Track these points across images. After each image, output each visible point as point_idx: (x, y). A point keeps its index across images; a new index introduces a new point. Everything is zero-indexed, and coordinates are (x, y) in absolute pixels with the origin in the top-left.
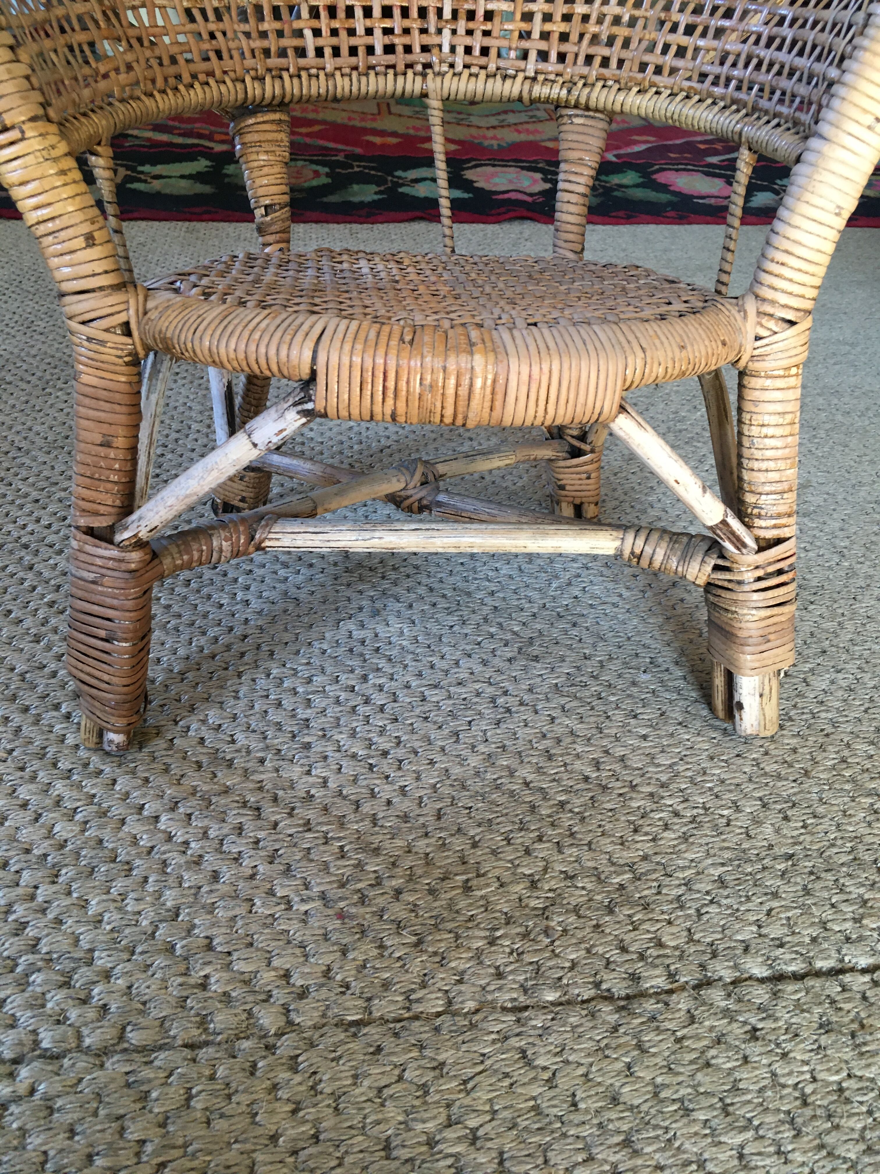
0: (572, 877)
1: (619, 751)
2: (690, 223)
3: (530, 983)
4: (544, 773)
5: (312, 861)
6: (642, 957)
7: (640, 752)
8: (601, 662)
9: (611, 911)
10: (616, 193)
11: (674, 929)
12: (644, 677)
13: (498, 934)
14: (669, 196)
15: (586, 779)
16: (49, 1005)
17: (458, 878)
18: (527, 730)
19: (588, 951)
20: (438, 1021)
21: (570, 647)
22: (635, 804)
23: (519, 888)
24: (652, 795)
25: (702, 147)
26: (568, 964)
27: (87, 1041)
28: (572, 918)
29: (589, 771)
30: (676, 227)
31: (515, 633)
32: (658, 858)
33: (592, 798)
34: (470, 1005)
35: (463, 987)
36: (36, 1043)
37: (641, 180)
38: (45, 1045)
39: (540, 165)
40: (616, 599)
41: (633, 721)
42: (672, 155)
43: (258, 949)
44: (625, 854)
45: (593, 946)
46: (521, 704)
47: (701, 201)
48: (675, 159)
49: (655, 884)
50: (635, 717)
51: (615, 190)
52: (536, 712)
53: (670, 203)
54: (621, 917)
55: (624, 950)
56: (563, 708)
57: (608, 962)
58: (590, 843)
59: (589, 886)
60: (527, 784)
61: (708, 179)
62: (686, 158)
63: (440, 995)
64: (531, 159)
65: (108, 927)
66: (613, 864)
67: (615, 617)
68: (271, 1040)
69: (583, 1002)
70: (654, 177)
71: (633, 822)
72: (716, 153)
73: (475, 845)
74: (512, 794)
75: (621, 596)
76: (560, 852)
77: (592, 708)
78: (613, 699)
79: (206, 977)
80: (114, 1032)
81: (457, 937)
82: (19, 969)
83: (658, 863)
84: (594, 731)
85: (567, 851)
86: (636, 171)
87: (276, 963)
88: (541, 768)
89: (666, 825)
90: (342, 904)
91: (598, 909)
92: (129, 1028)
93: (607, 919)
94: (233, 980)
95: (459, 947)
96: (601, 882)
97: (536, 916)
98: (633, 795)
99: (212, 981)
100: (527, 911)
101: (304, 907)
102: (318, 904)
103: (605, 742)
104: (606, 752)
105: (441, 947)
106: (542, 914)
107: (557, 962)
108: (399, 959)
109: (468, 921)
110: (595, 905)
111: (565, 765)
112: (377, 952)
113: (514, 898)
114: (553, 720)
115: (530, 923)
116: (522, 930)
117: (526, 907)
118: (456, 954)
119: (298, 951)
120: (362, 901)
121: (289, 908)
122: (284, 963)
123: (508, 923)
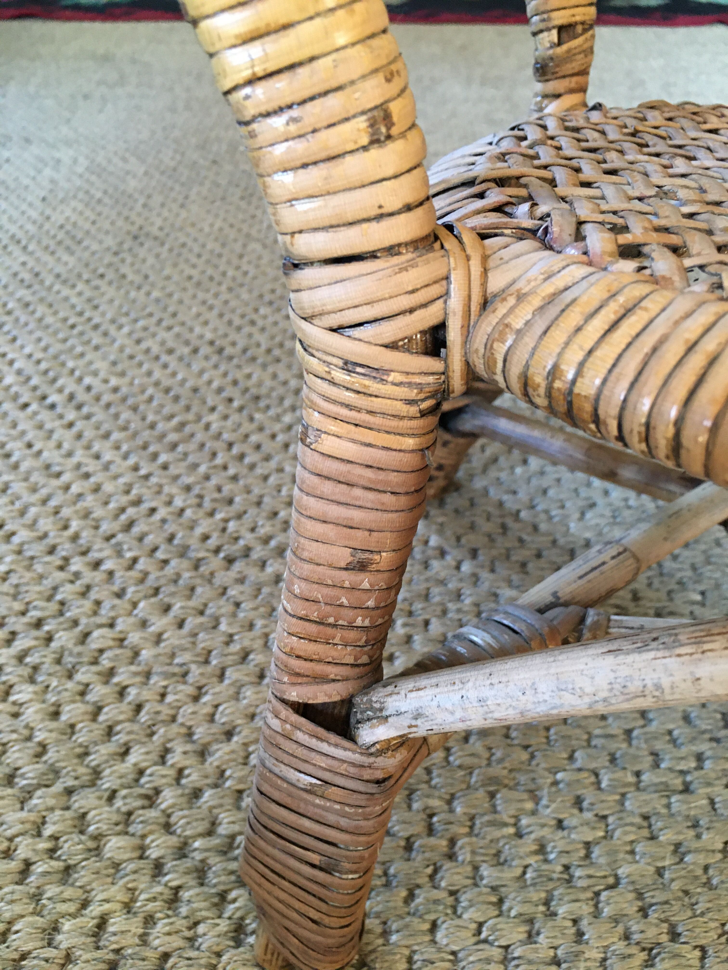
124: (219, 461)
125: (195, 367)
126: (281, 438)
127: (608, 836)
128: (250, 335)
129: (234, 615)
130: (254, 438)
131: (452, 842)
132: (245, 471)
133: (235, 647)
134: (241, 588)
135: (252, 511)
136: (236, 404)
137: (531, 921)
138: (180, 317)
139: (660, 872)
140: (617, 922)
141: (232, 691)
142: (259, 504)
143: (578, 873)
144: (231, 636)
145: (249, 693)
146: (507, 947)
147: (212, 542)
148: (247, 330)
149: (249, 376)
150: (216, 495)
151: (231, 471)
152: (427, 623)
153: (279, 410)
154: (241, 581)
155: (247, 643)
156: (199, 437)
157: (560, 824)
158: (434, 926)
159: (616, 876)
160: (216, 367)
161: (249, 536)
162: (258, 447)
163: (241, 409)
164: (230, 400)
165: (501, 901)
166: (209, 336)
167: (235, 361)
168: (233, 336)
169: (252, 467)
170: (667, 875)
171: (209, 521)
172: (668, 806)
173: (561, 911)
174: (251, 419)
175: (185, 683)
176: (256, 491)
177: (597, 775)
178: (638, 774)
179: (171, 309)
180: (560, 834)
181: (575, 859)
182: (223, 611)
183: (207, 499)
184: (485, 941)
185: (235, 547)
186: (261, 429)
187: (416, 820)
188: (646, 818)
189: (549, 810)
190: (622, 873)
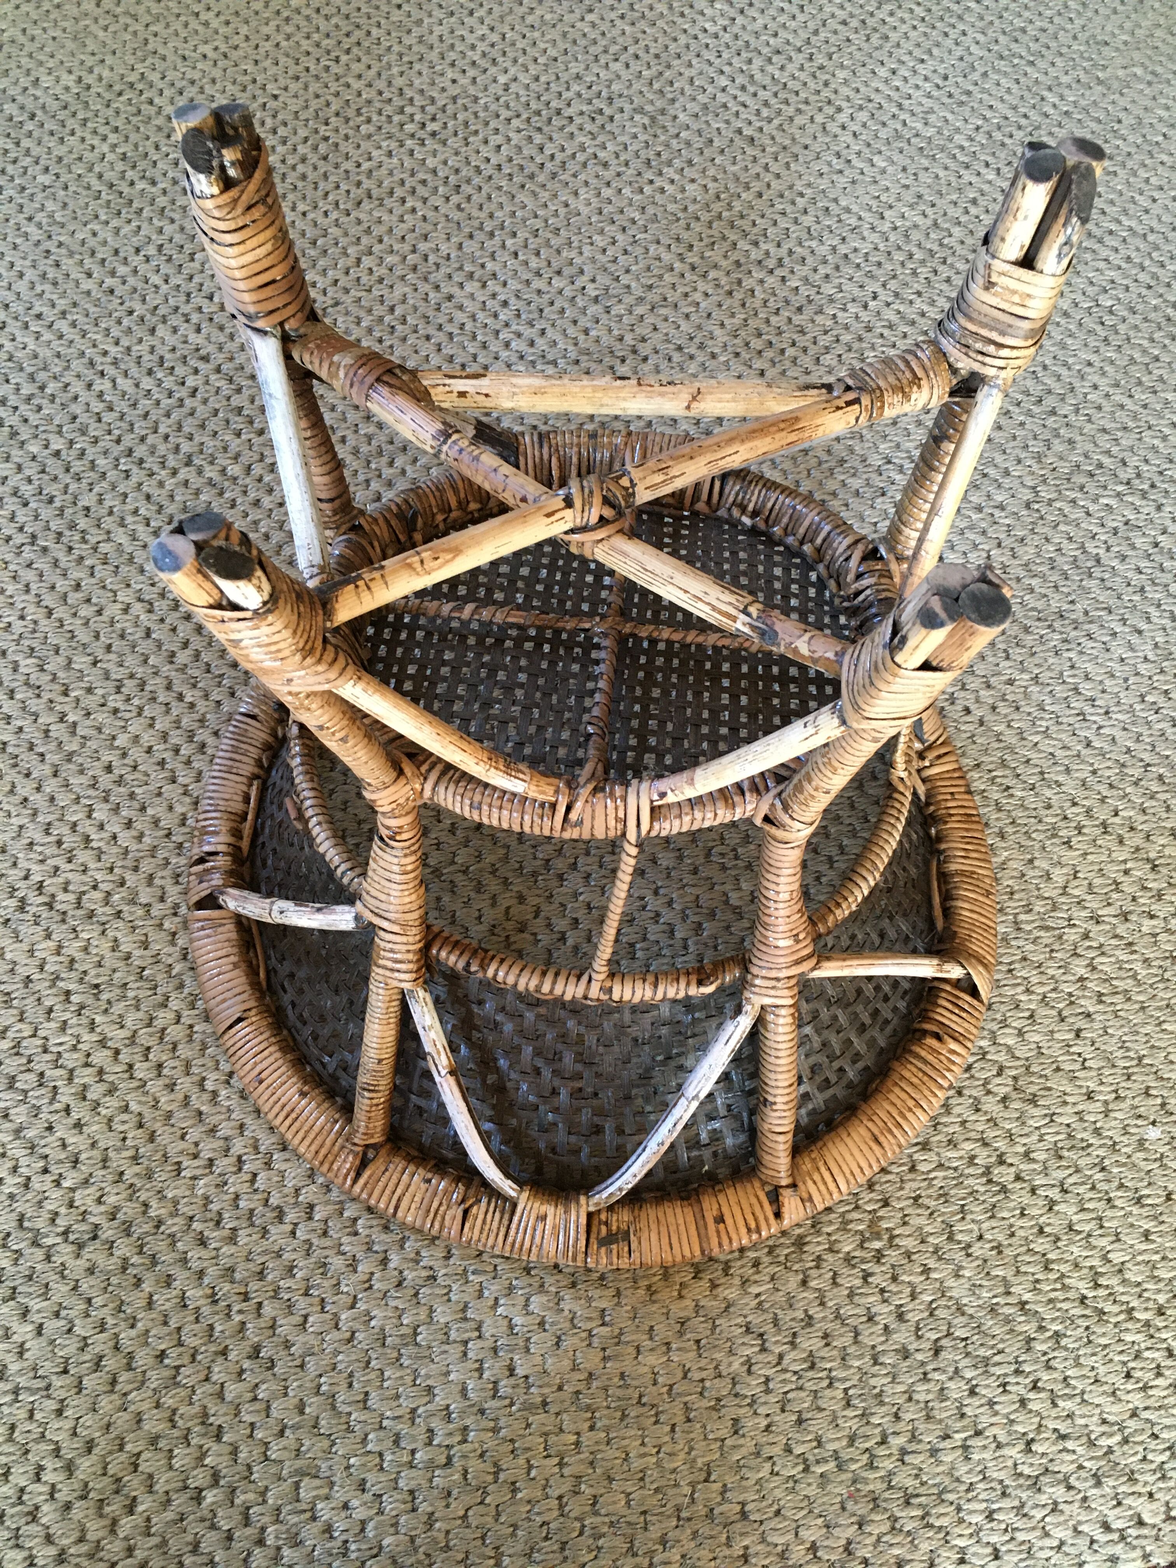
0: (1064, 1437)
1: (1118, 1257)
4: (1040, 1291)
5: (820, 1409)
6: (1123, 1538)
7: (1140, 1258)
8: (1105, 1103)
9: (1098, 1484)
11: (1155, 1506)
12: (1153, 1133)
13: (995, 1506)
15: (1083, 1299)
17: (957, 1436)
18: (1023, 1221)
19: (1075, 1529)
21: (1071, 1076)
22: (1129, 1338)
23: (1014, 1452)
24: (1147, 1324)
26: (1056, 1544)
28: (1063, 1490)
29: (1083, 1286)
31: (1010, 1051)
32: (1145, 1415)
33: (1087, 1328)
40: (1129, 984)
41: (1135, 1210)
43: (785, 1518)
44: (1116, 1408)
45: (1080, 1523)
46: (1018, 1178)
49: (1140, 1449)
50: (1139, 1201)
52: (1033, 1192)
54: (1108, 1490)
55: (1106, 1527)
56: (1062, 1184)
57: (1092, 1542)
58: (1083, 1392)
59: (1078, 1449)
60: (1022, 1306)
65: (652, 1487)
66: (1104, 1422)
67: (1125, 1021)
71: (1124, 1363)
73: (972, 1392)
74: (1008, 1320)
75: (1135, 976)
76: (1055, 1405)
77: (1093, 1188)
78: (1115, 1170)
79: (746, 1548)
82: (587, 1532)
83: (1148, 1420)
84: (1094, 1224)
85: (1061, 1403)
87: (803, 1533)
88: (1037, 1281)
89: (1158, 1366)
90: (853, 1467)
91: (1086, 1480)
93: (1094, 1491)
94: (769, 1554)
95: (961, 1521)
96: (1092, 1444)
97: (1029, 1488)
98: (1129, 1325)
99: (751, 1551)
100: (1021, 1481)
101: (819, 1470)
102: (831, 1465)
103: (1103, 1242)
104: (1106, 1259)
105: (944, 1522)
106: (1035, 1486)
107: (1048, 1542)
108: (909, 1533)
109: (968, 1491)
110: (1083, 1474)
111: (1063, 1276)
112: (888, 1524)
113: (1010, 1463)
114: (1051, 1205)
115: (1024, 1496)
116: (1016, 1503)
117: (1021, 1475)
118: (958, 1531)
119: (820, 1521)
120: (871, 1466)
121: (806, 1470)
122: (809, 1535)
123: (1004, 1494)
124: (61, 1100)
125: (24, 938)
126: (125, 1055)
127: (381, 1512)
128: (85, 867)
129: (87, 1314)
130: (96, 1059)
131: (263, 1529)
132: (88, 1113)
133: (89, 1353)
134: (91, 1280)
135: (99, 1173)
136: (73, 999)
139: (412, 1540)
141: (89, 1402)
142: (104, 1162)
143: (353, 1547)
144: (85, 1339)
145: (103, 1401)
147: (61, 1222)
148: (80, 855)
149: (87, 949)
150: (61, 1154)
151: (75, 1115)
152: (259, 1306)
153: (121, 1008)
155: (98, 1348)
157: (346, 1506)
159: (381, 1548)
160: (48, 935)
161: (95, 1209)
162: (101, 1071)
163: (81, 1007)
164: (68, 994)
166: (36, 872)
167: (70, 922)
168: (64, 870)
169: (96, 1105)
170: (418, 1541)
171: (58, 1192)
172: (431, 1481)
174: (92, 1026)
175: (48, 1397)
176: (102, 1144)
177: (381, 1457)
178: (413, 1452)
180: (343, 1514)
181: (350, 1536)
182: (76, 1310)
183: (51, 1160)
185: (84, 1226)
186: (103, 1043)
187: (236, 1514)
188: (411, 1492)
189: (339, 1495)
190: (385, 1543)
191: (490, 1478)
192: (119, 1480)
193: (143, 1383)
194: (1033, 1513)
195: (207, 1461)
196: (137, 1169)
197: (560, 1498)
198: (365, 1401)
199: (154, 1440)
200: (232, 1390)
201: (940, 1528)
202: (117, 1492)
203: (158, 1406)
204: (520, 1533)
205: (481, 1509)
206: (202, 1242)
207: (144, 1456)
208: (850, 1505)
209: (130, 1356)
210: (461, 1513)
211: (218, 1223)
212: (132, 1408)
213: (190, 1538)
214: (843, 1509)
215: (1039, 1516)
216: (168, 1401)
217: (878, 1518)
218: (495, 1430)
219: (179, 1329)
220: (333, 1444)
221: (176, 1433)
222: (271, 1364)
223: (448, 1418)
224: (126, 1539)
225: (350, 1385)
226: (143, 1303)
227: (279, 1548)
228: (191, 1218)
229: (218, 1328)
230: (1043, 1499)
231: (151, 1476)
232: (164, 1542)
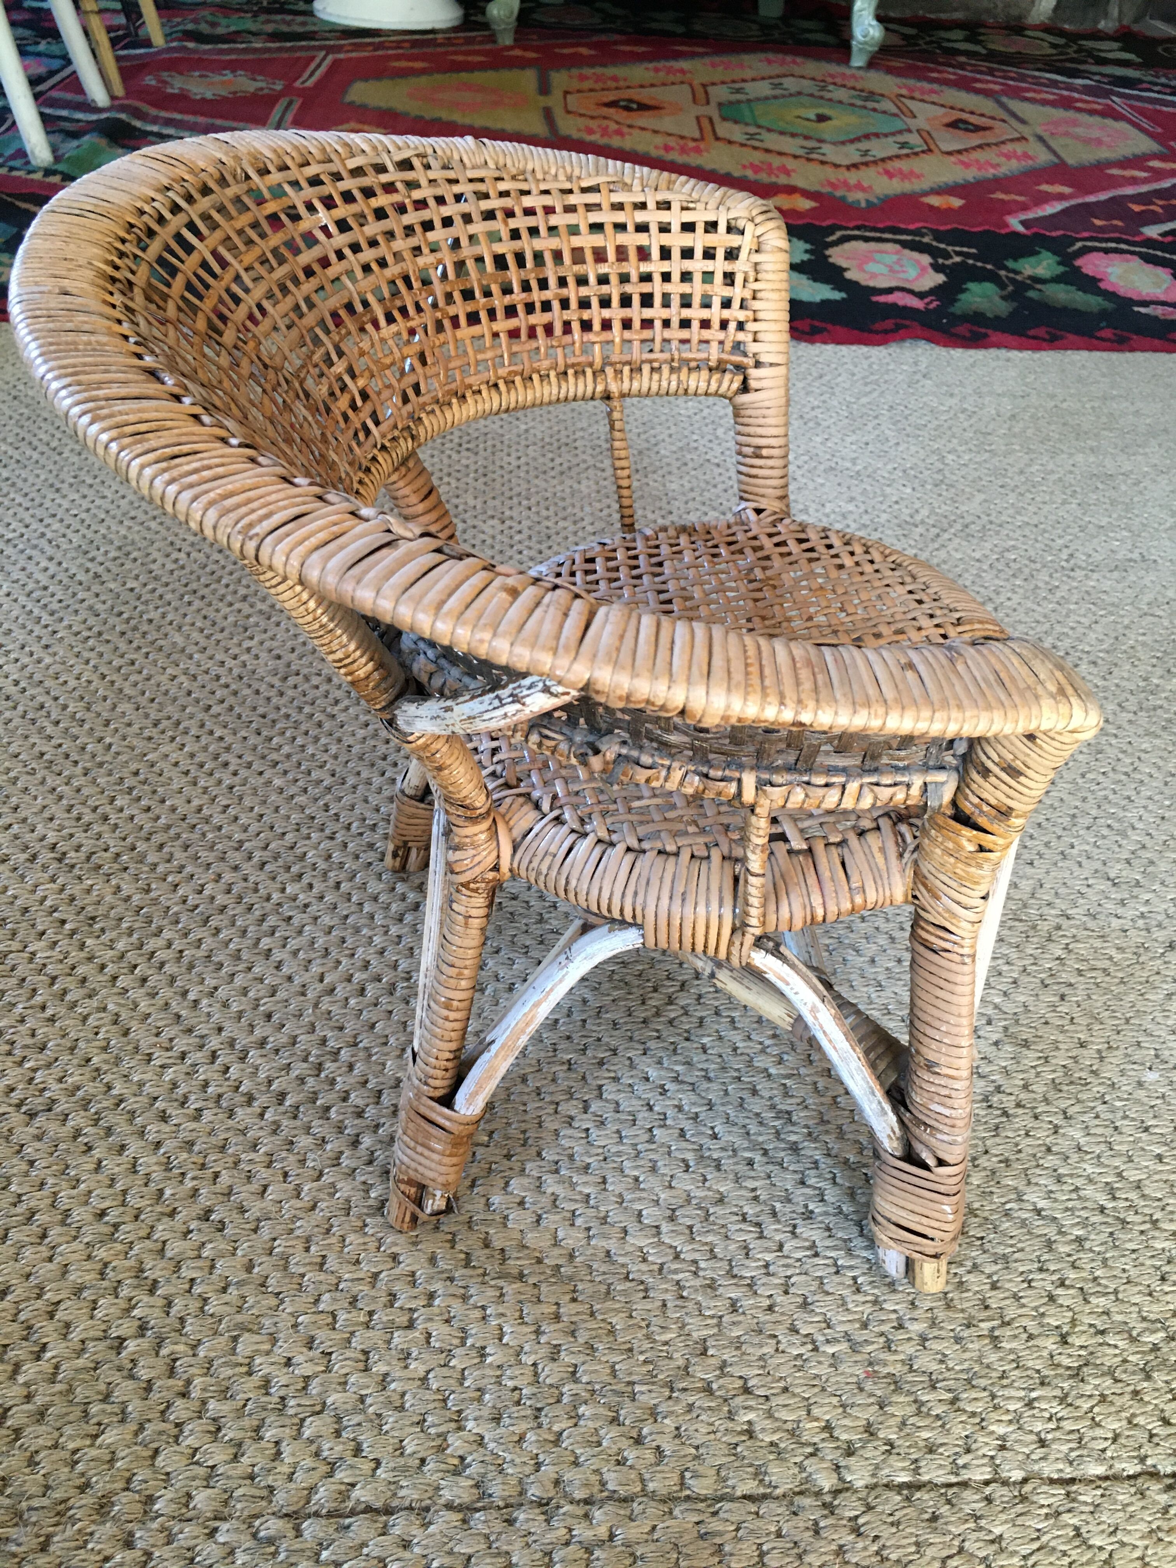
0: (1102, 1332)
1: (1133, 1175)
2: (1132, 350)
3: (1074, 1454)
4: (1056, 1200)
5: (828, 1293)
7: (1157, 1177)
8: (1099, 1051)
9: (1148, 1377)
10: (1031, 294)
12: (1151, 1077)
13: (1034, 1395)
14: (1100, 299)
15: (1102, 1210)
16: (605, 1443)
17: (982, 1325)
18: (1029, 1141)
19: (1130, 1422)
20: (988, 1490)
21: (1061, 1029)
22: (1159, 1245)
23: (1050, 1344)
25: (1137, 208)
26: (1110, 1435)
27: (651, 1486)
28: (1109, 1382)
29: (1102, 1199)
30: (1115, 356)
31: (996, 1007)
33: (1111, 1234)
34: (1017, 1475)
35: (1007, 1454)
36: (603, 1484)
37: (1061, 269)
38: (611, 1486)
39: (926, 240)
40: (1106, 964)
41: (1145, 1136)
42: (1098, 222)
43: (794, 1395)
44: (1155, 1308)
45: (1134, 1415)
46: (1019, 1105)
47: (1143, 310)
48: (1101, 229)
50: (1146, 1130)
51: (1031, 288)
52: (1036, 1117)
53: (1103, 314)
54: (1161, 1384)
56: (1065, 1112)
57: (1152, 1436)
58: (1116, 1292)
59: (1120, 1344)
60: (1038, 1212)
61: (1149, 268)
62: (1115, 229)
63: (985, 1461)
64: (912, 227)
65: (642, 1358)
66: (1144, 1319)
67: (1107, 991)
68: (828, 1499)
69: (1129, 1477)
70: (1078, 263)
71: (1158, 1268)
72: (1155, 219)
73: (994, 1286)
74: (1023, 1223)
75: (1111, 958)
76: (1087, 1301)
77: (1097, 1117)
78: (1118, 1104)
79: (749, 1422)
80: (676, 1479)
81: (993, 1396)
82: (566, 1399)
84: (1103, 1147)
85: (1093, 1300)
86: (1055, 253)
87: (816, 1411)
88: (1051, 1191)
90: (870, 1348)
91: (1134, 1373)
92: (688, 1475)
93: (1145, 1385)
94: (778, 1429)
95: (996, 1408)
96: (1133, 1340)
97: (1071, 1377)
98: (1157, 1234)
99: (757, 1428)
100: (1060, 1371)
101: (830, 1350)
102: (844, 1346)
103: (1117, 1162)
104: (1119, 1175)
105: (978, 1407)
106: (1077, 1374)
107: (1099, 1432)
108: (938, 1417)
109: (1002, 1378)
110: (1130, 1368)
111: (1077, 1189)
112: (914, 1407)
113: (1045, 1353)
114: (1056, 1130)
115: (1065, 1385)
116: (1058, 1392)
117: (1059, 1365)
118: (995, 1416)
119: (835, 1400)
120: (888, 1347)
121: (816, 1349)
122: (824, 1413)
123: (1042, 1384)
124: (38, 999)
125: (30, 880)
126: (110, 969)
127: (328, 1370)
128: (99, 836)
129: (26, 1174)
130: (81, 970)
131: (189, 1382)
132: (63, 1011)
133: (21, 1209)
134: (38, 1145)
135: (65, 1058)
136: (67, 926)
137: (240, 1445)
138: (22, 813)
140: (312, 1442)
141: (13, 1250)
142: (72, 1049)
143: (291, 1403)
144: (20, 1196)
145: (28, 1252)
146: (213, 1467)
147: (16, 1096)
148: (96, 828)
149: (89, 891)
150: (29, 1041)
151: (49, 1012)
152: (216, 1175)
153: (114, 934)
154: (39, 1138)
155: (32, 1204)
156: (20, 972)
157: (288, 1362)
158: (156, 1452)
159: (324, 1404)
160: (53, 880)
161: (55, 1086)
162: (84, 980)
163: (73, 932)
164: (63, 922)
165: (219, 1429)
166: (52, 837)
167: (76, 871)
168: (80, 836)
169: (74, 1005)
170: (369, 1401)
171: (19, 1070)
172: (389, 1342)
173: (268, 1435)
174: (82, 946)
176: (73, 1035)
177: (334, 1317)
178: (371, 1313)
179: (14, 800)
180: (286, 1370)
181: (291, 1391)
182: (15, 1171)
183: (18, 1045)
184: (197, 1463)
185: (40, 1100)
186: (90, 959)
187: (161, 1365)
188: (366, 1353)
189: (282, 1350)
190: (329, 1401)
191: (456, 1342)
192: (30, 1327)
193: (75, 1238)
194: (1078, 1402)
195: (135, 1312)
196: (105, 1056)
197: (535, 1365)
198: (322, 1265)
199: (78, 1291)
200: (174, 1248)
201: (973, 1414)
202: (25, 1339)
203: (89, 1257)
204: (487, 1397)
205: (445, 1371)
206: (164, 1117)
207: (62, 1306)
208: (868, 1386)
209: (67, 1213)
210: (422, 1374)
211: (183, 1104)
212: (58, 1259)
213: (102, 1387)
214: (861, 1390)
215: (1086, 1406)
216: (101, 1253)
217: (901, 1399)
218: (465, 1298)
219: (125, 1192)
220: (282, 1302)
221: (105, 1284)
222: (221, 1227)
223: (414, 1284)
224: (27, 1384)
225: (307, 1249)
226: (92, 1166)
227: (204, 1403)
228: (155, 1099)
229: (168, 1192)
230: (1088, 1389)
231: (67, 1325)
232: (70, 1390)
